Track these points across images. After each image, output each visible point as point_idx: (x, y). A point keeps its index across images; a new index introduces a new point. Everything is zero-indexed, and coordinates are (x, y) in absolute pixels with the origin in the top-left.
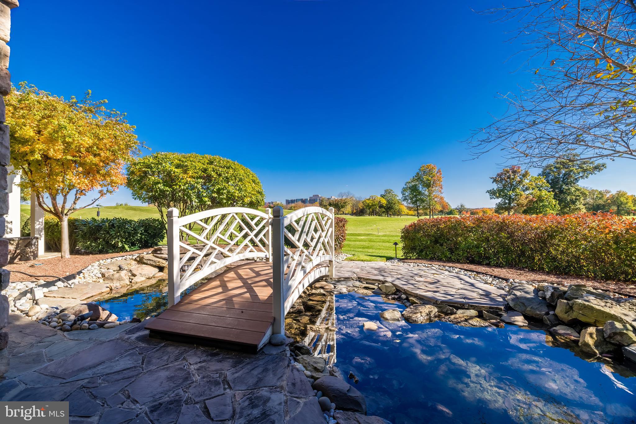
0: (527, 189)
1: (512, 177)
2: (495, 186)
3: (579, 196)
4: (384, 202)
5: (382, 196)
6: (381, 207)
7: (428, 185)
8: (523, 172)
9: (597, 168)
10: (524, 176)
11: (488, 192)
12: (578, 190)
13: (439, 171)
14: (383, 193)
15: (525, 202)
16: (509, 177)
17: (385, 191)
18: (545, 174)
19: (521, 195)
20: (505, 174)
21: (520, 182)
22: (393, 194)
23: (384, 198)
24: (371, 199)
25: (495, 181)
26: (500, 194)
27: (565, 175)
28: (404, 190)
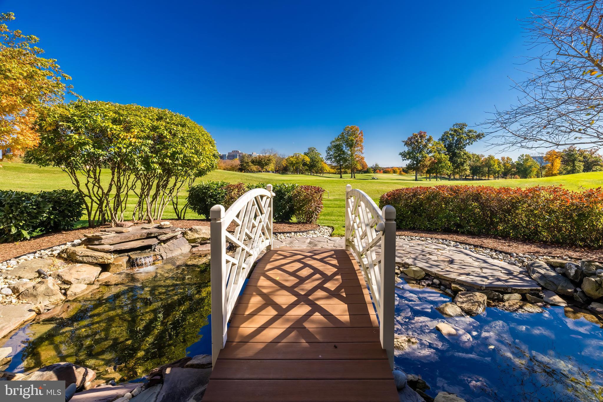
0: (430, 152)
1: (420, 141)
2: (406, 149)
3: (466, 159)
4: (307, 159)
5: (306, 154)
6: (305, 164)
7: (351, 145)
8: (427, 137)
9: (479, 136)
10: (429, 140)
11: (400, 154)
12: (465, 154)
13: (361, 133)
14: (307, 151)
15: (428, 163)
16: (417, 141)
17: (309, 149)
18: (443, 139)
19: (426, 157)
20: (414, 138)
21: (425, 146)
22: (316, 152)
23: (307, 156)
24: (295, 157)
25: (406, 144)
26: (410, 156)
27: (457, 141)
28: (329, 149)
